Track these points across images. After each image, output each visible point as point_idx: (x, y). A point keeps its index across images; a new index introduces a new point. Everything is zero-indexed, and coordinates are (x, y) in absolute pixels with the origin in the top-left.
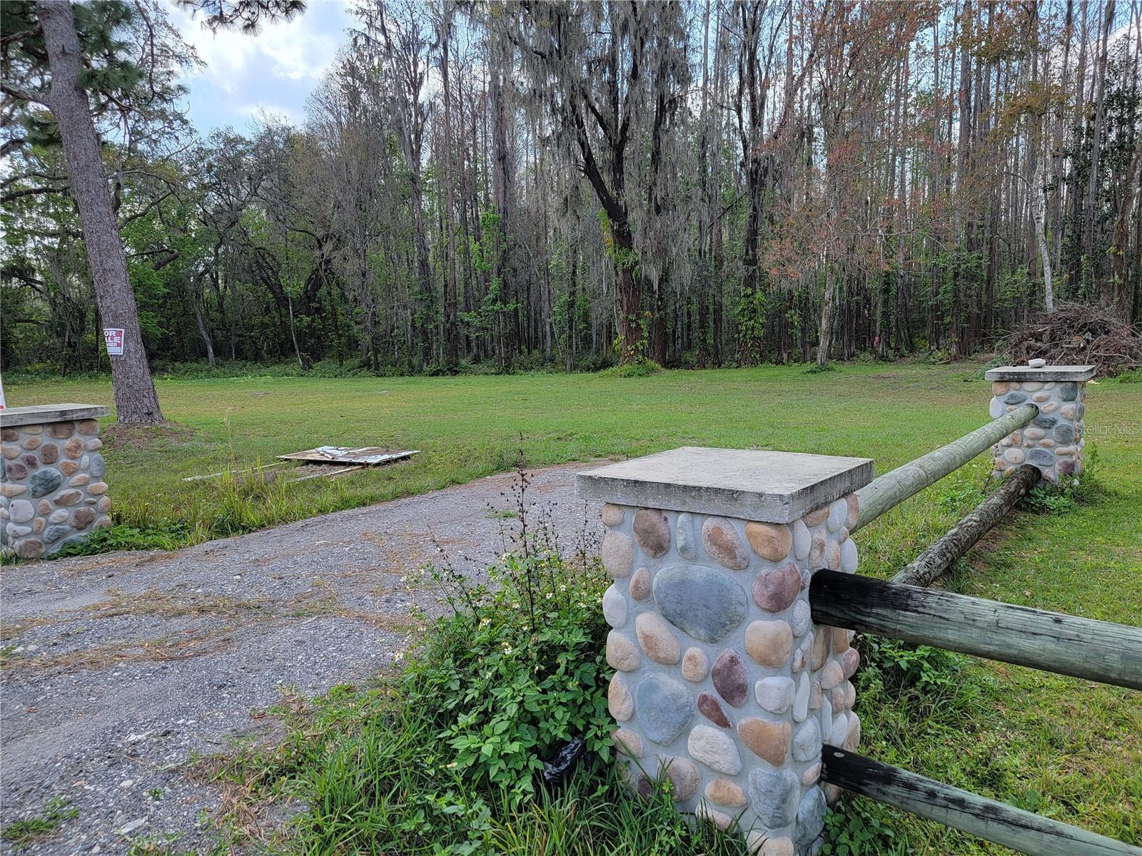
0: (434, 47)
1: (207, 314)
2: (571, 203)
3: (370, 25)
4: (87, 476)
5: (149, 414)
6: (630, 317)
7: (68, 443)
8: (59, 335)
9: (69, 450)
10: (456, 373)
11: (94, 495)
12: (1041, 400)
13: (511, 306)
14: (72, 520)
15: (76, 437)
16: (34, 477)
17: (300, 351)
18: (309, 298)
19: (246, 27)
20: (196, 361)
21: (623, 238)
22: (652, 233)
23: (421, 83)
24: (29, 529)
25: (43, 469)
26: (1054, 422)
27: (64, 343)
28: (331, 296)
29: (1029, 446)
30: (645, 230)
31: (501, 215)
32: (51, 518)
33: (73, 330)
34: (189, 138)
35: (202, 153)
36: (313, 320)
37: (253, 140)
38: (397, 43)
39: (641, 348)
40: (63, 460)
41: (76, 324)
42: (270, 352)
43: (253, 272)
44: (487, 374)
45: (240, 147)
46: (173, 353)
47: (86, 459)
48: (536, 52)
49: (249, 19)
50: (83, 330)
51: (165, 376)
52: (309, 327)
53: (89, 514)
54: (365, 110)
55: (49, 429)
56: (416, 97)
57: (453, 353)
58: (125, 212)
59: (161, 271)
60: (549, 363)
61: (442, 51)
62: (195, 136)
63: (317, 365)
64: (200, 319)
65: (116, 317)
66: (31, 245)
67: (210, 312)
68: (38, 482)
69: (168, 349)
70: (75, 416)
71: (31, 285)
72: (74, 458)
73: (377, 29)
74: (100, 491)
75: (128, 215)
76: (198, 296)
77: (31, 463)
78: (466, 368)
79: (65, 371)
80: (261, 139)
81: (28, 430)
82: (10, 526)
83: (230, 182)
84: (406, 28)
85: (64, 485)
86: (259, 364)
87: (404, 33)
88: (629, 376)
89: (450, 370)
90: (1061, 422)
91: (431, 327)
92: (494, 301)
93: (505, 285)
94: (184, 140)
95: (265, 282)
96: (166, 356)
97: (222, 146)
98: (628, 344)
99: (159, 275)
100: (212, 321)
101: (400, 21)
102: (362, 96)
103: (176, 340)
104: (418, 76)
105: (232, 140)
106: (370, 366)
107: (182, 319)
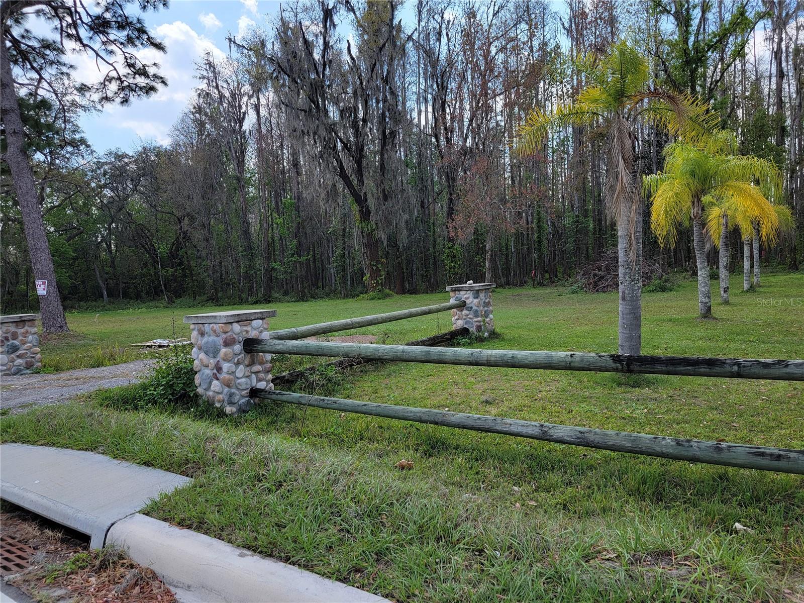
0: (251, 96)
1: (103, 269)
2: (332, 193)
3: (209, 85)
4: (31, 345)
5: (61, 327)
6: (372, 263)
7: (22, 330)
8: (1, 286)
9: (23, 333)
10: (269, 302)
11: (34, 354)
12: (466, 298)
13: (303, 259)
14: (24, 364)
15: (26, 328)
16: (8, 345)
17: (166, 292)
18: (173, 256)
19: (122, 103)
20: (95, 300)
21: (365, 214)
22: (381, 212)
23: (244, 118)
24: (5, 368)
25: (12, 341)
26: (472, 308)
27: (5, 292)
28: (187, 254)
29: (464, 319)
30: (377, 210)
31: (296, 201)
32: (15, 363)
33: (11, 283)
34: (91, 156)
35: (99, 165)
36: (176, 271)
37: (134, 155)
38: (227, 94)
39: (380, 282)
40: (21, 338)
41: (13, 279)
42: (148, 293)
43: (135, 240)
44: (289, 302)
45: (126, 160)
46: (79, 296)
47: (30, 337)
48: (300, 110)
49: (124, 98)
50: (18, 283)
51: (73, 311)
52: (173, 275)
53: (32, 362)
54: (209, 135)
55: (14, 324)
56: (241, 127)
58: (48, 203)
59: (71, 242)
60: (333, 294)
61: (256, 100)
62: (95, 155)
63: (178, 301)
64: (97, 273)
65: (42, 274)
67: (105, 268)
68: (9, 347)
69: (77, 294)
70: (26, 318)
72: (25, 337)
73: (213, 87)
74: (37, 352)
75: (49, 205)
76: (96, 258)
77: (7, 339)
78: (276, 298)
79: (5, 310)
80: (140, 154)
81: (6, 325)
83: (118, 183)
84: (232, 85)
85: (21, 349)
86: (139, 301)
87: (232, 88)
88: (373, 299)
89: (265, 300)
90: (474, 308)
91: (252, 272)
92: (293, 255)
93: (300, 244)
94: (88, 157)
95: (143, 246)
96: (75, 298)
97: (113, 159)
98: (372, 280)
99: (69, 245)
100: (107, 273)
101: (229, 81)
102: (207, 125)
103: (81, 287)
104: (242, 115)
105: (120, 156)
106: (213, 300)
107: (86, 273)
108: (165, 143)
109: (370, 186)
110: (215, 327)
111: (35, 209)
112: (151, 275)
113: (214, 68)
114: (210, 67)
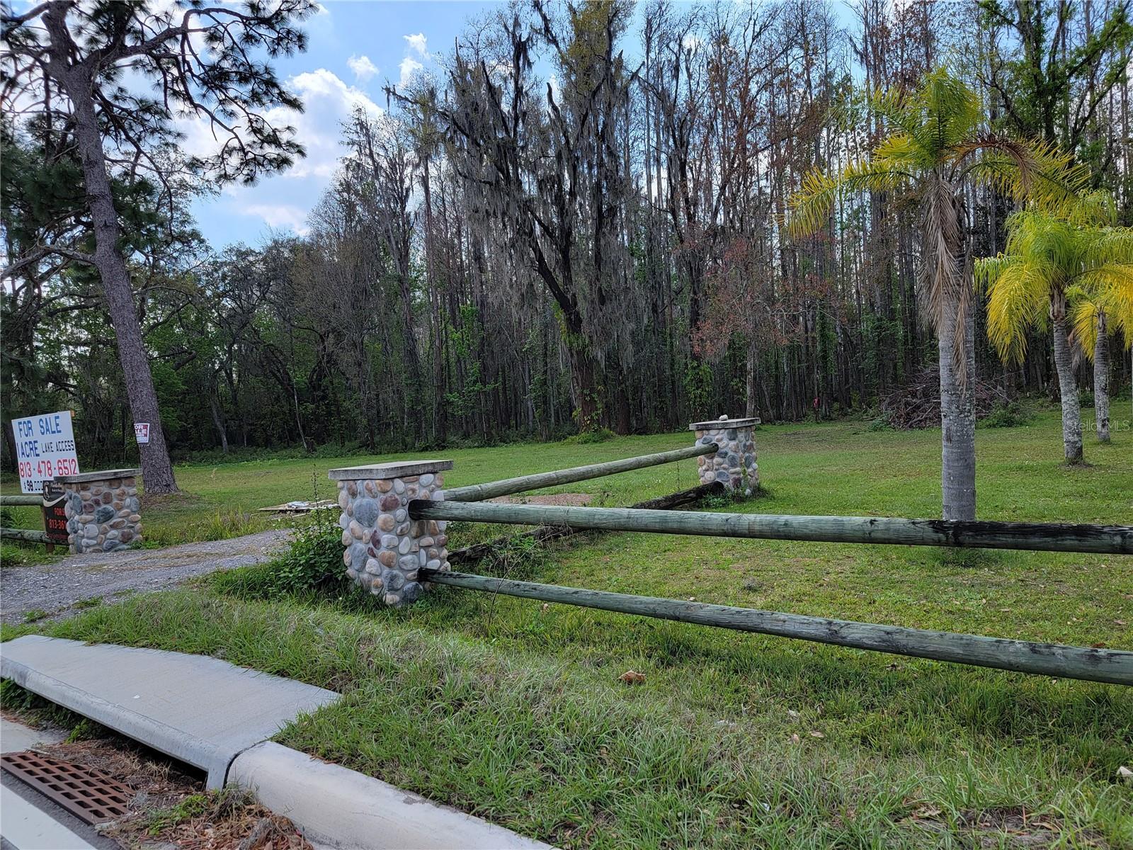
0: (417, 166)
1: (222, 407)
2: (528, 296)
3: (360, 153)
4: (129, 511)
5: (168, 485)
6: (585, 392)
7: (118, 491)
8: (89, 432)
9: (119, 495)
10: (444, 448)
11: (133, 522)
12: (718, 440)
13: (489, 387)
14: (120, 537)
15: (123, 487)
16: (99, 511)
17: (305, 435)
18: (314, 387)
19: (246, 181)
20: (212, 449)
21: (575, 324)
22: (596, 320)
23: (407, 196)
24: (95, 542)
25: (104, 506)
26: (726, 454)
28: (333, 385)
29: (716, 470)
30: (590, 318)
31: (479, 307)
32: (108, 536)
33: (102, 427)
34: (205, 254)
35: (216, 266)
36: (317, 407)
37: (262, 251)
38: (385, 164)
39: (595, 418)
40: (115, 501)
41: (105, 422)
42: (280, 438)
43: (263, 366)
44: (470, 447)
45: (251, 258)
46: (191, 444)
47: (128, 500)
48: (484, 182)
49: (248, 175)
50: (111, 426)
51: (184, 464)
52: (313, 413)
53: (129, 534)
54: (360, 220)
55: (107, 483)
56: (403, 208)
57: (443, 429)
58: (150, 319)
59: (180, 371)
60: (529, 436)
61: (423, 171)
62: (211, 253)
63: (321, 448)
64: (214, 412)
65: (143, 415)
66: (65, 353)
67: (224, 405)
68: (101, 514)
69: (188, 440)
70: (122, 475)
71: (65, 389)
72: (122, 500)
73: (366, 155)
74: (137, 520)
75: (151, 322)
76: (213, 391)
77: (97, 503)
78: (453, 442)
79: (95, 463)
80: (270, 250)
81: (96, 484)
82: (84, 540)
83: (242, 290)
84: (392, 152)
85: (116, 516)
86: (268, 449)
87: (391, 156)
88: (586, 442)
89: (438, 445)
90: (731, 453)
91: (420, 408)
92: (475, 382)
93: (485, 368)
94: (203, 257)
95: (274, 375)
96: (185, 446)
97: (234, 258)
98: (585, 415)
99: (178, 374)
100: (227, 412)
101: (387, 146)
102: (358, 208)
103: (193, 431)
104: (404, 192)
105: (244, 253)
106: (368, 446)
107: (199, 412)
108: (303, 233)
109: (581, 284)
110: (371, 484)
111: (134, 327)
112: (284, 413)
113: (367, 129)
114: (361, 129)
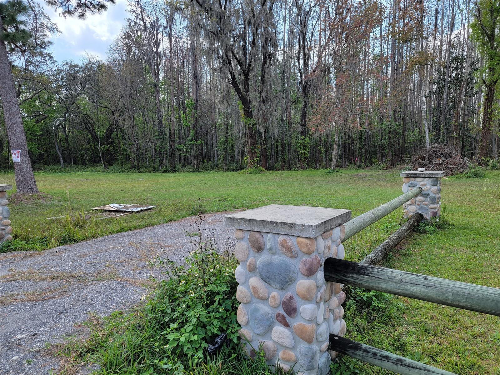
0: (166, 28)
1: (60, 144)
3: (137, 17)
4: (1, 217)
5: (32, 189)
6: (252, 148)
10: (175, 171)
11: (5, 226)
12: (423, 185)
13: (199, 142)
17: (103, 161)
18: (108, 137)
19: (80, 16)
20: (55, 165)
21: (249, 114)
22: (261, 111)
23: (159, 43)
26: (428, 195)
28: (118, 136)
29: (418, 205)
30: (258, 110)
31: (195, 102)
34: (53, 64)
35: (59, 71)
36: (110, 147)
37: (83, 66)
38: (148, 25)
39: (256, 161)
42: (89, 161)
43: (82, 125)
44: (188, 172)
45: (77, 69)
46: (44, 161)
47: (1, 209)
48: (210, 32)
49: (81, 13)
50: (2, 150)
51: (40, 172)
52: (108, 150)
53: (2, 234)
54: (134, 54)
56: (157, 50)
57: (173, 162)
58: (23, 97)
59: (39, 124)
60: (216, 167)
61: (169, 30)
62: (56, 64)
63: (111, 167)
64: (57, 146)
65: (17, 144)
67: (62, 143)
69: (42, 159)
73: (140, 19)
74: (7, 224)
76: (56, 135)
78: (179, 169)
80: (87, 66)
83: (72, 85)
84: (153, 19)
86: (84, 166)
87: (152, 21)
88: (251, 173)
89: (172, 170)
90: (431, 195)
91: (163, 151)
92: (192, 140)
93: (197, 133)
94: (51, 65)
95: (87, 129)
96: (41, 162)
97: (68, 68)
98: (251, 160)
99: (38, 126)
100: (63, 147)
101: (150, 16)
102: (133, 48)
103: (45, 155)
104: (158, 40)
105: (73, 66)
106: (135, 168)
107: (49, 146)
109: (252, 95)
112: (92, 149)
113: (141, 5)
114: (138, 4)
